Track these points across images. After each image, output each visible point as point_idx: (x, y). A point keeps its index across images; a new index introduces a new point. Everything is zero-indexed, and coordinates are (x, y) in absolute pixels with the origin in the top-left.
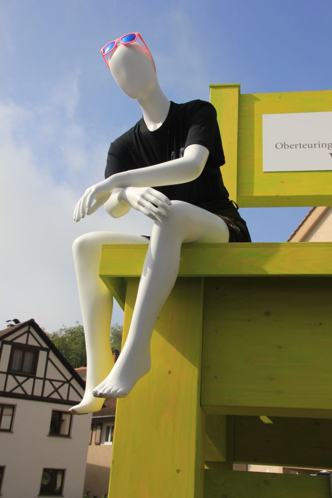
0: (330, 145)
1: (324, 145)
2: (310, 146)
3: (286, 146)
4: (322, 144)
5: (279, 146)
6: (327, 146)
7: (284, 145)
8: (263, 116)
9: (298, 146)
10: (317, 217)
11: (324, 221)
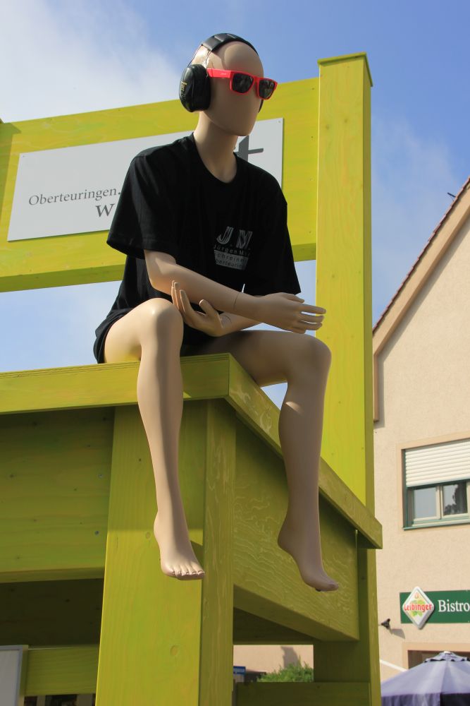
0: (99, 193)
1: (92, 194)
2: (74, 197)
3: (43, 200)
4: (90, 193)
5: (34, 200)
6: (95, 195)
7: (40, 199)
8: (21, 155)
9: (58, 199)
10: (447, 239)
11: (459, 244)
